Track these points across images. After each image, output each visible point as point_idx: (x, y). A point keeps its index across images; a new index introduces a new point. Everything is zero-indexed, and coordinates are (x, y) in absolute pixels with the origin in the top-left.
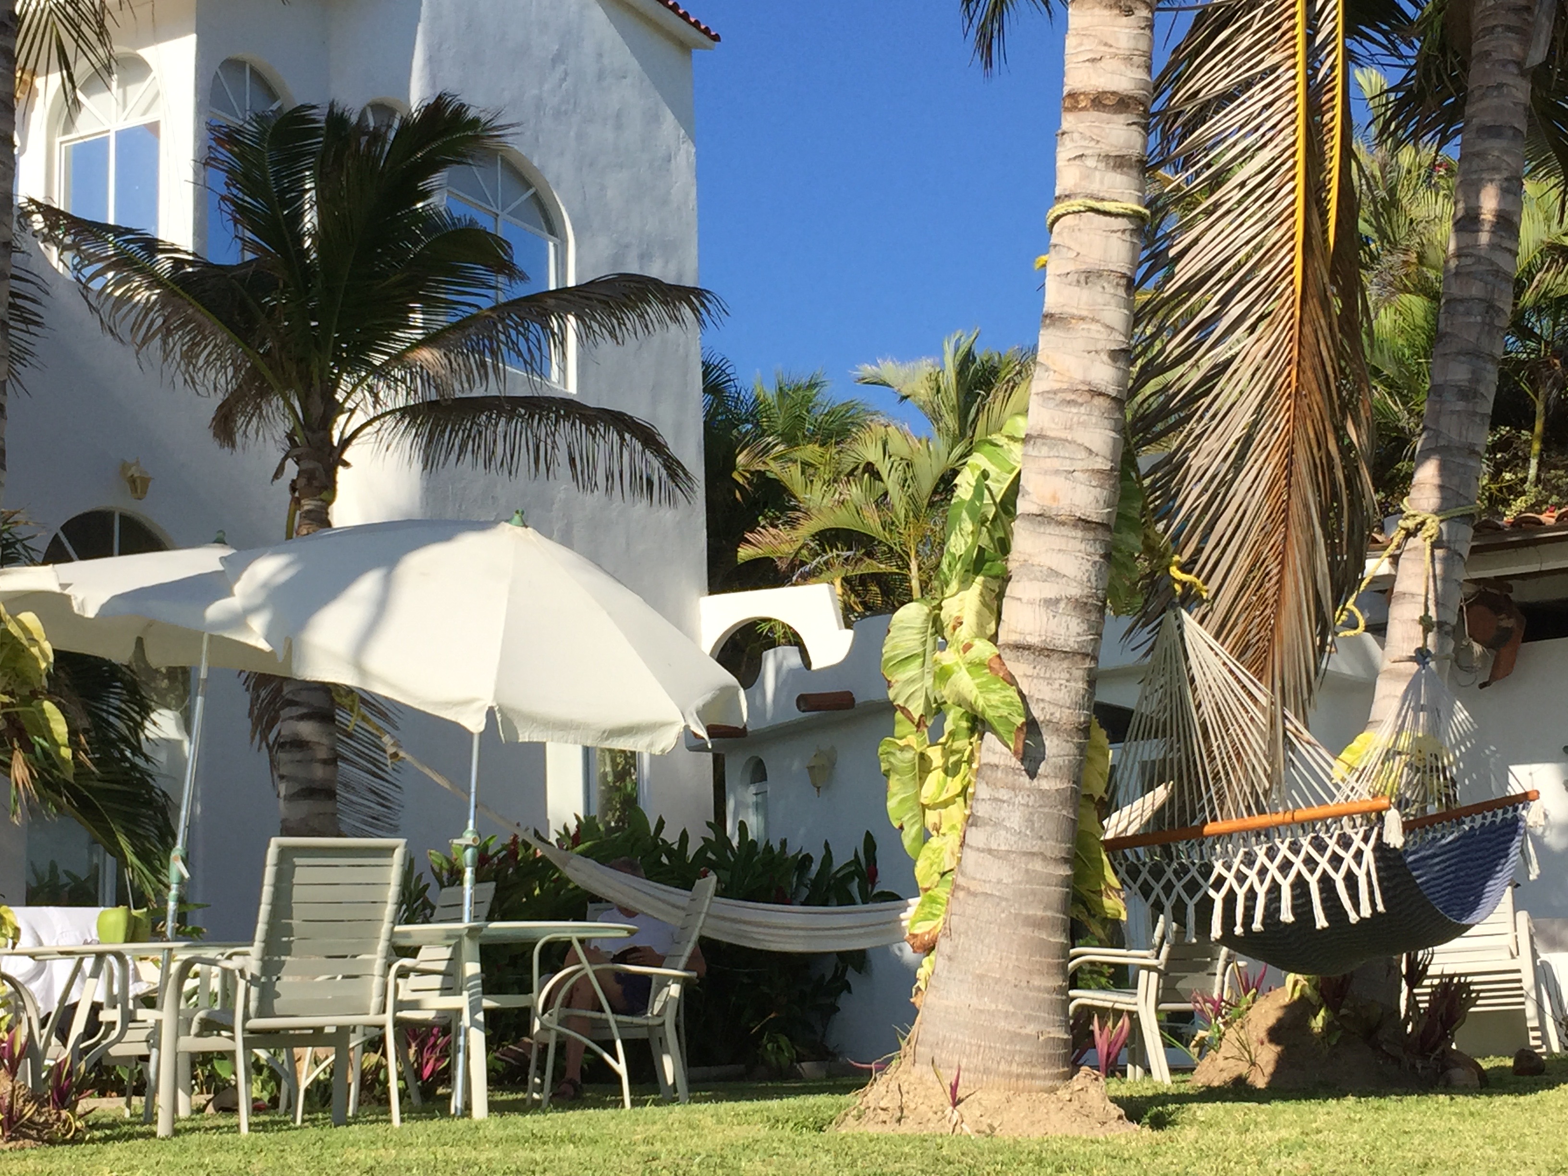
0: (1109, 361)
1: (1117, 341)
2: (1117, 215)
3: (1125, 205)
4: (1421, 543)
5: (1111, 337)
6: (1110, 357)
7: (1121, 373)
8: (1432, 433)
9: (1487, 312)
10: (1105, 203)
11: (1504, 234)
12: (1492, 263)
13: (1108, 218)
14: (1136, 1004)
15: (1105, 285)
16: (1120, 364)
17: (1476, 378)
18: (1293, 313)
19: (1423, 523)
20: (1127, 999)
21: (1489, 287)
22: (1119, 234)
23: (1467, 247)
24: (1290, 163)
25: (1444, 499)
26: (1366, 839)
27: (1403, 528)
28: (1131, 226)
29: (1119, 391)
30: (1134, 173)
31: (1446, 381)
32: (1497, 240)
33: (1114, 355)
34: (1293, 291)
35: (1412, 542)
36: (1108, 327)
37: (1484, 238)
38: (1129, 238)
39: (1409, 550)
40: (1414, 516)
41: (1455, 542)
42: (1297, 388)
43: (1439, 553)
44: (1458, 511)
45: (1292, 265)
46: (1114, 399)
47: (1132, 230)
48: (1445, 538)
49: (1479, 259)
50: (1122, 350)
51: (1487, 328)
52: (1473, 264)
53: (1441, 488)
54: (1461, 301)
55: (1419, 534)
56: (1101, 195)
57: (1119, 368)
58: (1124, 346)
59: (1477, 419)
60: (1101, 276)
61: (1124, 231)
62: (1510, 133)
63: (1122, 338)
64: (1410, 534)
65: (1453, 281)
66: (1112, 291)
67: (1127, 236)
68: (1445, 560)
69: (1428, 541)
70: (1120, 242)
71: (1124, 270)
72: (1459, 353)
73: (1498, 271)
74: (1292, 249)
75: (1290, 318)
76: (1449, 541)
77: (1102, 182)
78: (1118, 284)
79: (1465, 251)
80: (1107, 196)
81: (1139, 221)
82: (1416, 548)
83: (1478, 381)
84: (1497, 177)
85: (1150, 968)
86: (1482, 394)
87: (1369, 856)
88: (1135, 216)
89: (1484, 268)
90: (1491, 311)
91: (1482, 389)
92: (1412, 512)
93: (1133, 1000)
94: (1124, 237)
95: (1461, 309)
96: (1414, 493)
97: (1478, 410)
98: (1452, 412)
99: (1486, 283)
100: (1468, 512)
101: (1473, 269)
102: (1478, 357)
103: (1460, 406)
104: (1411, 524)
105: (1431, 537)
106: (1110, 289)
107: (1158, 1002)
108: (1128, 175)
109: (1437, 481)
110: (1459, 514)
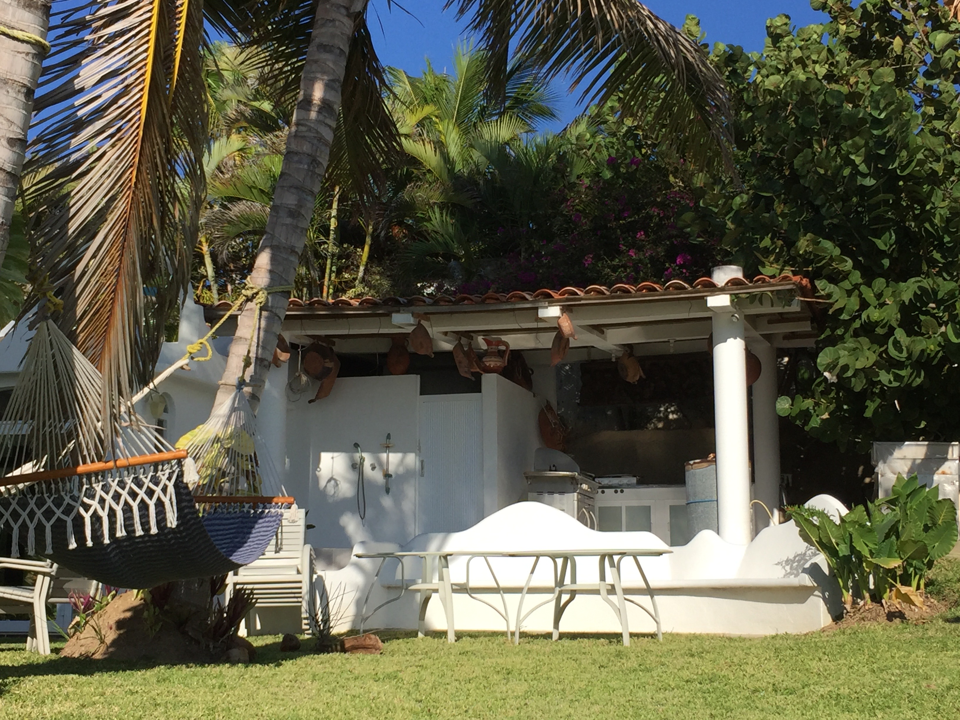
0: (8, 146)
1: (16, 132)
2: (23, 41)
3: (29, 35)
4: (254, 306)
5: (11, 129)
6: (8, 143)
7: (16, 156)
8: (270, 236)
9: (311, 163)
10: (15, 31)
11: (326, 115)
12: (317, 132)
13: (16, 42)
14: (32, 598)
15: (10, 90)
16: (17, 149)
17: (300, 204)
18: (138, 133)
19: (257, 293)
20: (26, 594)
21: (314, 148)
22: (24, 55)
23: (303, 119)
24: (146, 31)
25: (272, 279)
26: (169, 479)
27: (244, 295)
28: (34, 51)
29: (13, 168)
30: (40, 13)
31: (281, 204)
32: (321, 118)
33: (12, 142)
34: (140, 118)
35: (249, 305)
36: (9, 120)
37: (313, 115)
38: (31, 60)
39: (247, 310)
40: (252, 288)
41: (277, 308)
42: (135, 183)
43: (264, 313)
44: (279, 289)
45: (141, 101)
46: (8, 173)
47: (35, 54)
48: (270, 304)
49: (310, 129)
50: (19, 139)
51: (310, 173)
52: (306, 131)
53: (271, 272)
54: (296, 153)
55: (254, 300)
56: (12, 24)
57: (15, 152)
58: (20, 137)
59: (298, 231)
60: (7, 83)
61: (27, 54)
62: (338, 51)
63: (19, 131)
64: (249, 299)
65: (293, 140)
66: (15, 95)
67: (30, 58)
68: (268, 318)
69: (259, 306)
70: (24, 61)
71: (26, 82)
72: (291, 187)
73: (321, 139)
74: (142, 90)
75: (135, 136)
76: (272, 307)
77: (13, 15)
78: (19, 91)
79: (302, 122)
80: (17, 26)
81: (41, 50)
82: (251, 309)
83: (301, 207)
84: (326, 77)
85: (45, 574)
86: (303, 216)
87: (171, 489)
88: (36, 44)
89: (313, 135)
90: (314, 163)
91: (303, 212)
92: (251, 286)
93: (31, 595)
94: (27, 58)
95: (296, 158)
96: (254, 273)
97: (300, 225)
98: (283, 225)
99: (313, 144)
100: (287, 290)
101: (306, 134)
102: (304, 191)
103: (288, 221)
104: (249, 293)
105: (261, 303)
106: (12, 94)
107: (48, 597)
108: (35, 14)
109: (269, 267)
110: (281, 290)
